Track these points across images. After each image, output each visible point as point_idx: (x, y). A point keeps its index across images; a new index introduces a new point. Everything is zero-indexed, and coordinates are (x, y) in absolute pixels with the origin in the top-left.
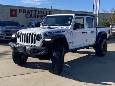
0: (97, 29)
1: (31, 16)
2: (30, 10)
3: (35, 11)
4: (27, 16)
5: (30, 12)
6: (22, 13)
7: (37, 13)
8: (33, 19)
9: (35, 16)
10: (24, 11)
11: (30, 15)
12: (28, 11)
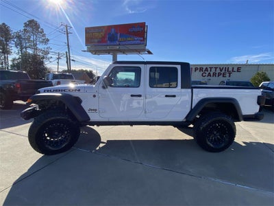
0: (194, 89)
1: (209, 75)
2: (208, 67)
3: (211, 68)
4: (204, 75)
5: (209, 70)
6: (198, 71)
7: (218, 71)
8: (211, 78)
9: (214, 74)
10: (201, 69)
11: (207, 73)
12: (206, 69)
